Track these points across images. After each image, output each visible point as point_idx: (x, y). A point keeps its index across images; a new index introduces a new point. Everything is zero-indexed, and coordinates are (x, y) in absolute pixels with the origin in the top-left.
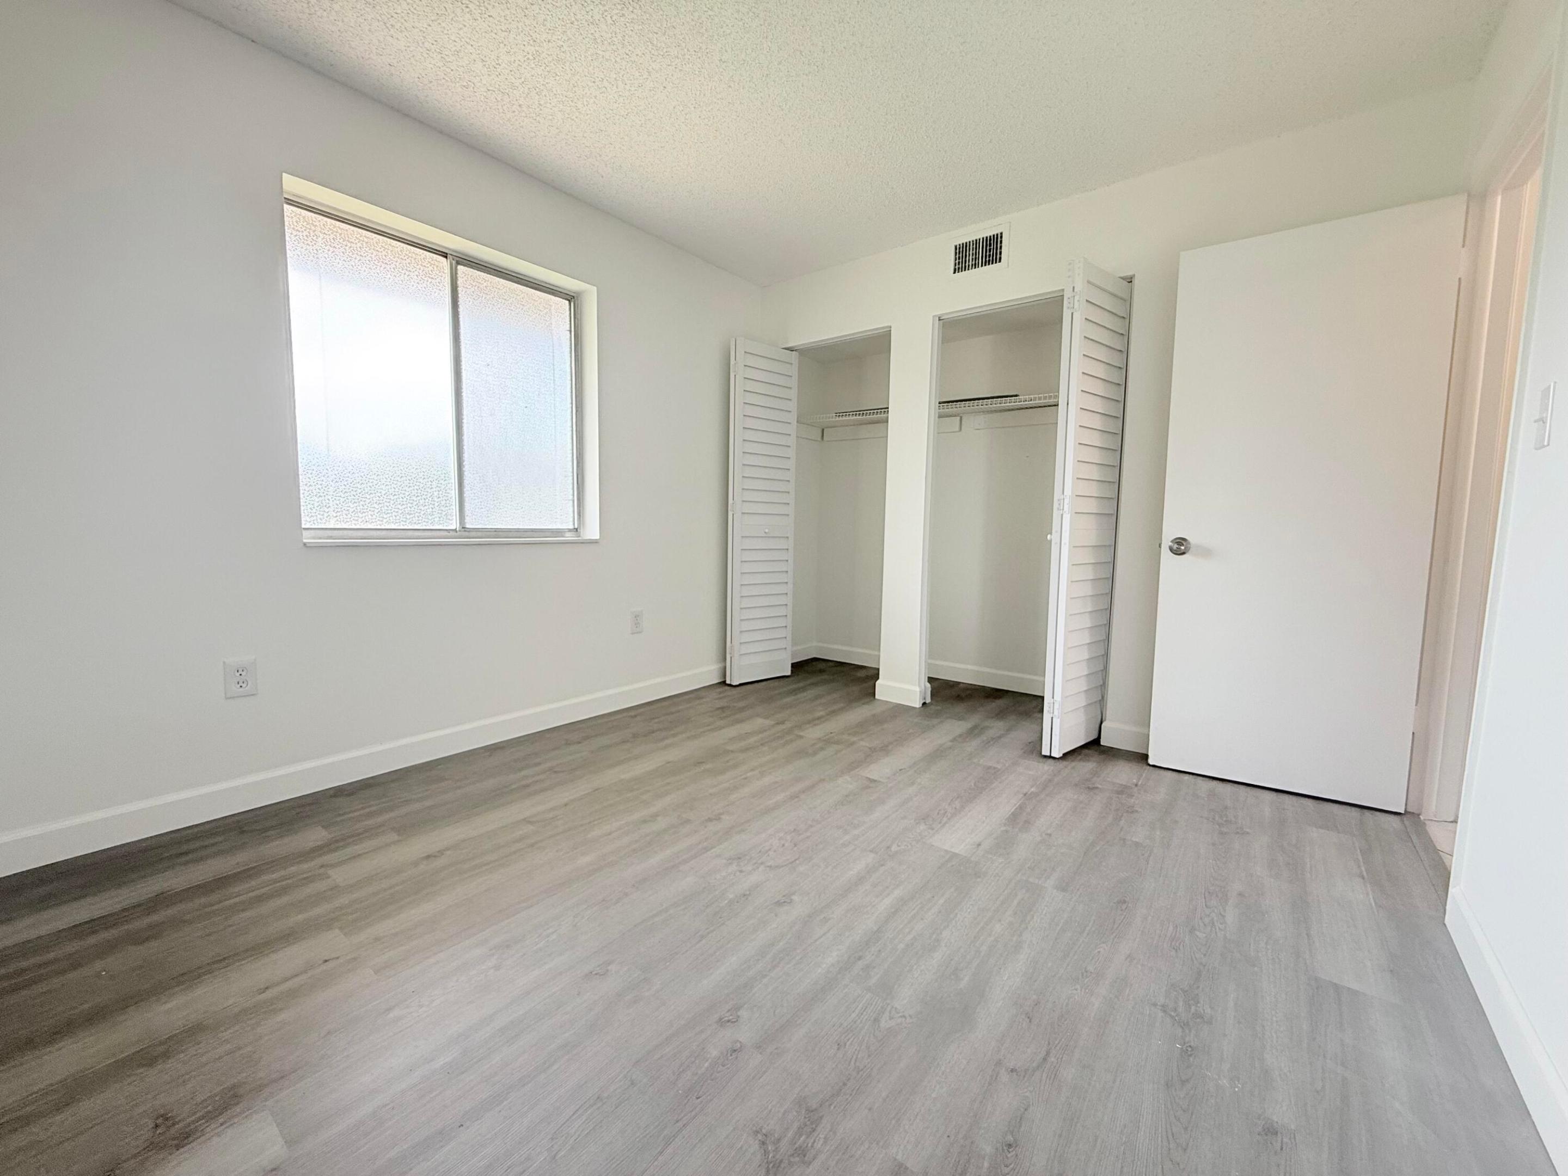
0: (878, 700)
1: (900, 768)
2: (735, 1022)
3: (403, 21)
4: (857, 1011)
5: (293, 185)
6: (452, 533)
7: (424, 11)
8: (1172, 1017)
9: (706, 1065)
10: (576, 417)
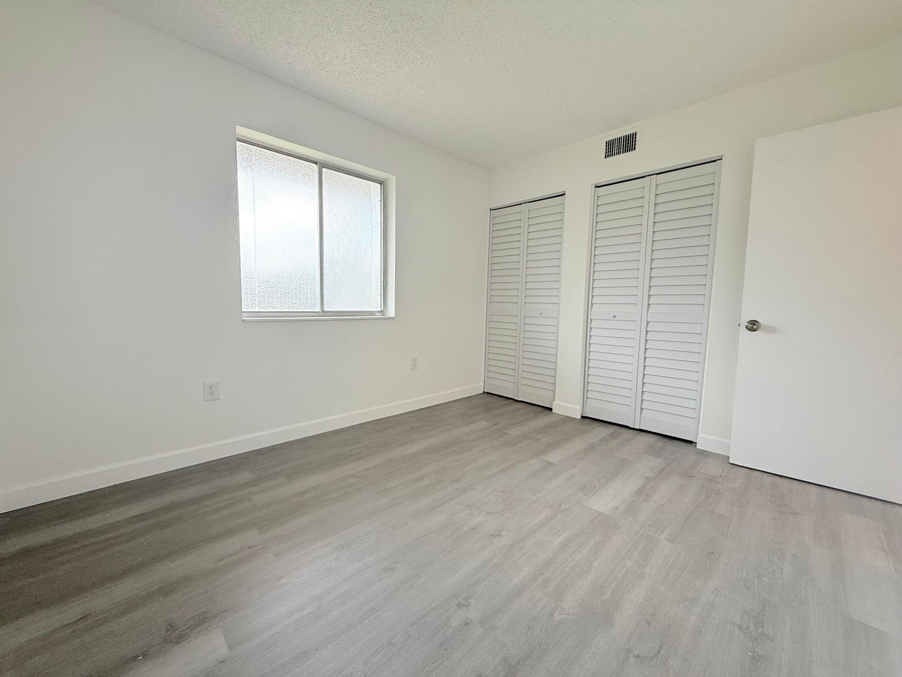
0: (554, 413)
1: (567, 456)
2: (468, 606)
3: (297, 40)
4: (540, 608)
5: (242, 131)
6: (317, 314)
7: (307, 34)
8: (745, 634)
9: (451, 630)
10: (383, 249)
